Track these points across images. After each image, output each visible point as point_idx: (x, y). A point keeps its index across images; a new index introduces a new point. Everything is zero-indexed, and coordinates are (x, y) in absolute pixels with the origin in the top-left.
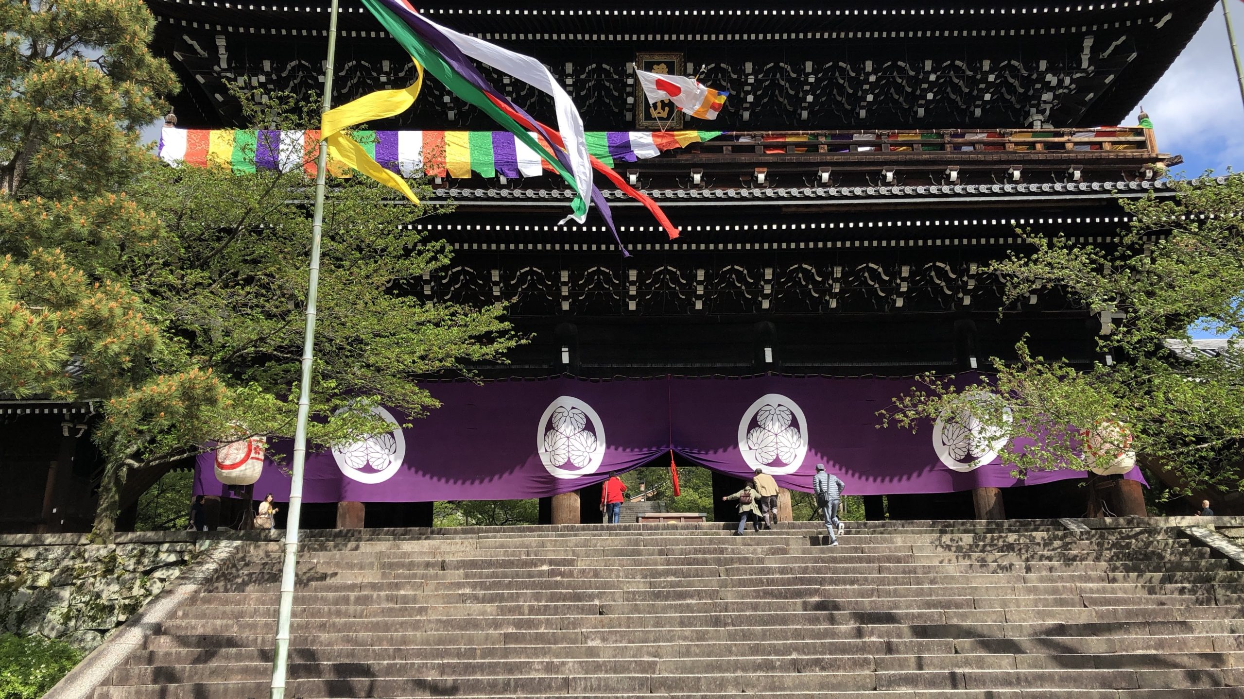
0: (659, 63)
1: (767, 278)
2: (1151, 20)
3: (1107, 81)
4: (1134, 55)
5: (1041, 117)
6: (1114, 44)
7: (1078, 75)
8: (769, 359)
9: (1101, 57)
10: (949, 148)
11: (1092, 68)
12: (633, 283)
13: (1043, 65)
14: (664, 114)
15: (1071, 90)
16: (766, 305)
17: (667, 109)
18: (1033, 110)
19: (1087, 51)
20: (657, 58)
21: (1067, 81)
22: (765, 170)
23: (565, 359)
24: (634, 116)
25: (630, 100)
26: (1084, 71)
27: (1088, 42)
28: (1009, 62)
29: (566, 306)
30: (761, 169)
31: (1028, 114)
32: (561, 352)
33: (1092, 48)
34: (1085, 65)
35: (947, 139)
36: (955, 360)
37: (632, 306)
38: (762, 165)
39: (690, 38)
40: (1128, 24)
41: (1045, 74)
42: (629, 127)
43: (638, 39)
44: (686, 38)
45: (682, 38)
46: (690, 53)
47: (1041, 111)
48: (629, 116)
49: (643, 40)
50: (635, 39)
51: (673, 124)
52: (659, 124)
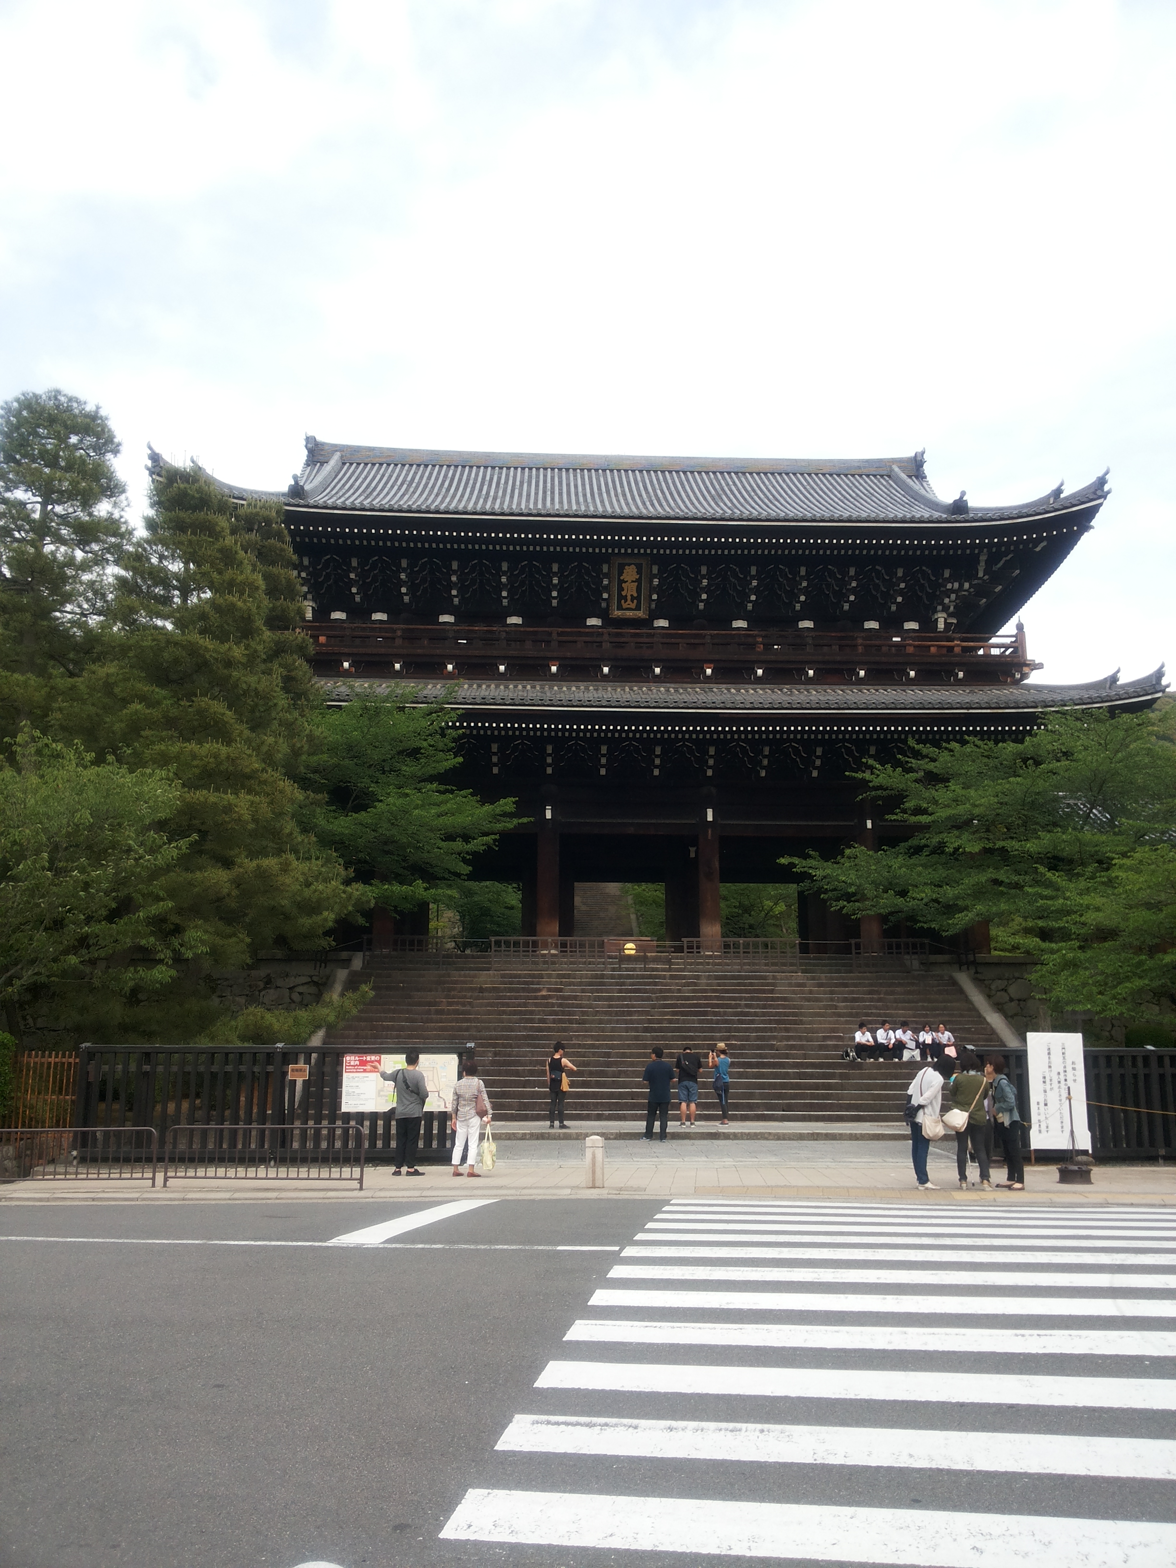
0: (629, 565)
1: (710, 753)
2: (1031, 546)
3: (997, 590)
4: (1018, 572)
5: (945, 615)
6: (1004, 559)
7: (976, 582)
8: (710, 818)
9: (994, 569)
10: (860, 649)
11: (986, 577)
12: (604, 755)
13: (947, 573)
14: (633, 606)
15: (970, 593)
16: (710, 773)
17: (635, 601)
18: (940, 608)
19: (982, 564)
20: (627, 561)
21: (966, 585)
22: (712, 666)
23: (549, 815)
24: (608, 606)
25: (605, 596)
26: (980, 578)
27: (983, 558)
28: (921, 568)
29: (549, 771)
30: (709, 665)
31: (935, 611)
32: (545, 809)
33: (986, 561)
34: (981, 574)
35: (860, 641)
36: (856, 821)
37: (603, 772)
38: (709, 661)
39: (655, 551)
40: (1012, 548)
41: (948, 580)
42: (603, 615)
43: (613, 550)
44: (652, 551)
45: (649, 551)
46: (655, 559)
47: (945, 609)
48: (604, 605)
49: (616, 551)
50: (610, 551)
51: (640, 614)
52: (630, 614)
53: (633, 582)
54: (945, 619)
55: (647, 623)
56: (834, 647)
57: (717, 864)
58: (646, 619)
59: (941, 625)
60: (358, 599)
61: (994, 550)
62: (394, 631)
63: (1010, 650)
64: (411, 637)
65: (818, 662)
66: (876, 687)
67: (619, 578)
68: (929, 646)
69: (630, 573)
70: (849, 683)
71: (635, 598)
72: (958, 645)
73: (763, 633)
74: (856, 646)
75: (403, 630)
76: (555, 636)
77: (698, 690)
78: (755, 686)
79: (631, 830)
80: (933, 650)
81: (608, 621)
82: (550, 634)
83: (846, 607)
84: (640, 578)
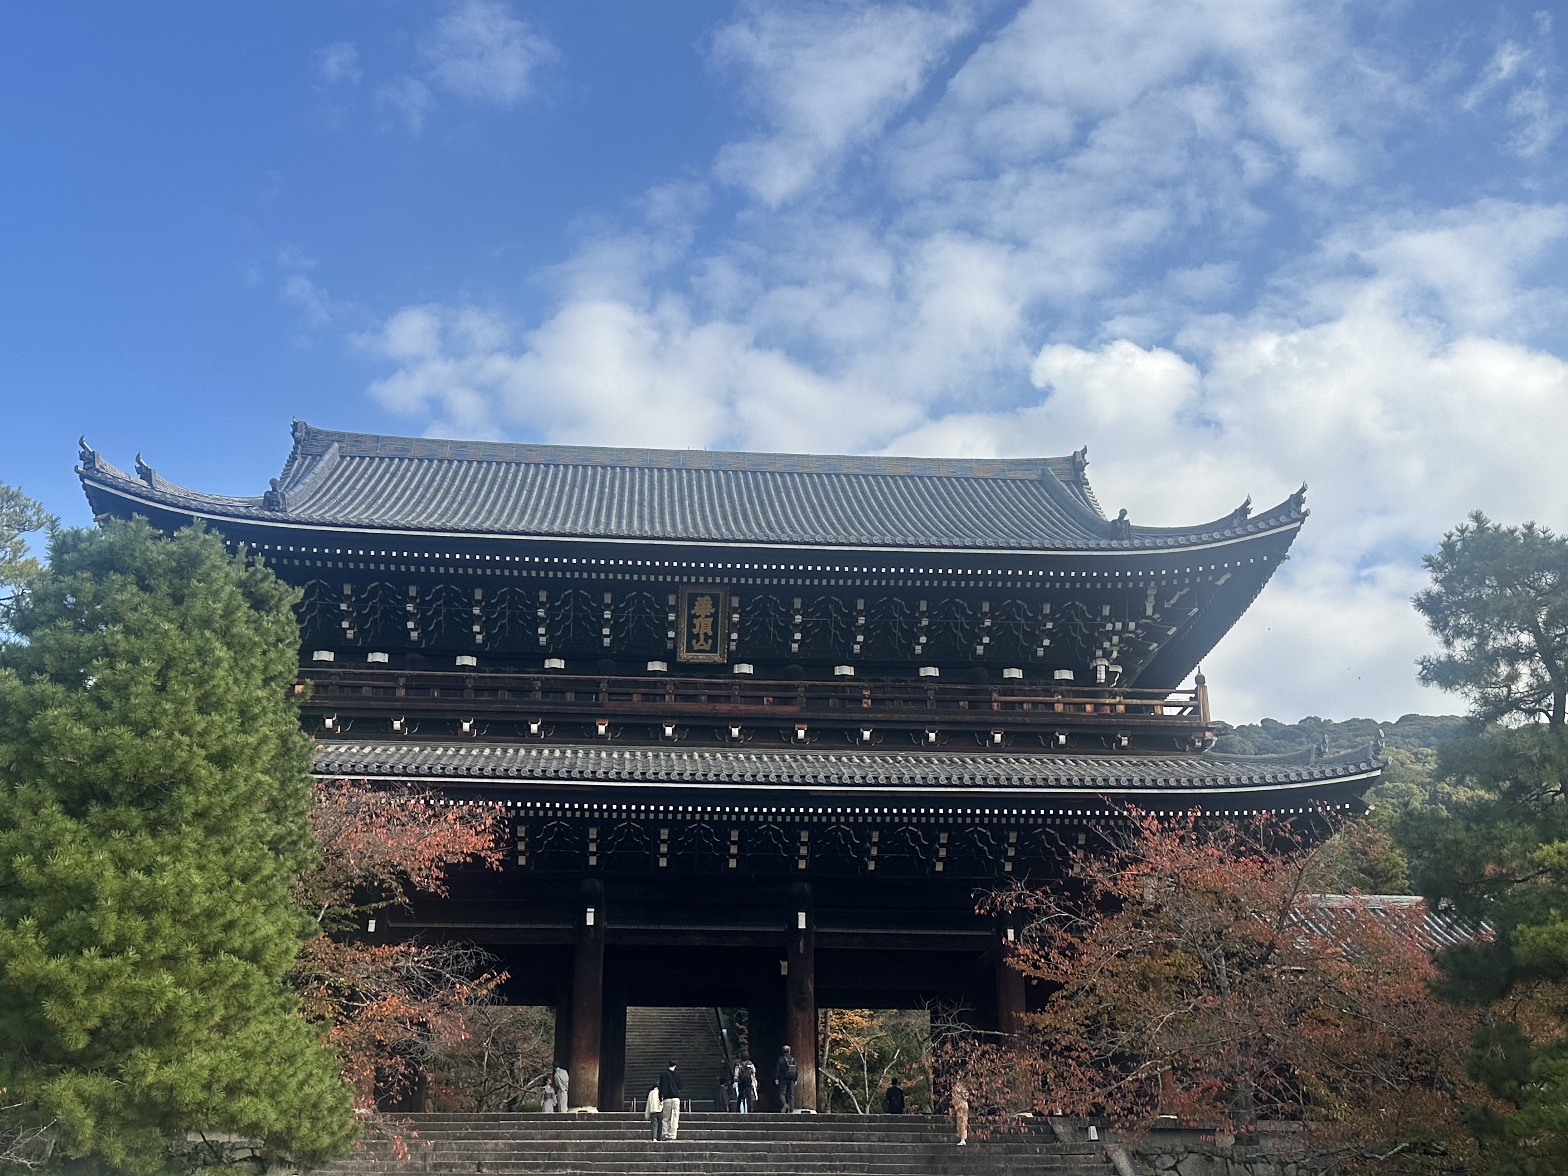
0: (703, 595)
1: (802, 840)
2: (1210, 579)
3: (1170, 633)
4: (1196, 610)
5: (1106, 662)
6: (1179, 593)
7: (1143, 621)
8: (802, 925)
9: (1166, 606)
10: (996, 707)
11: (1157, 616)
12: (664, 841)
13: (1106, 611)
14: (707, 647)
15: (1137, 635)
16: (802, 865)
18: (1099, 653)
20: (699, 592)
21: (1132, 626)
22: (805, 726)
23: (590, 920)
24: (675, 647)
25: (671, 634)
26: (1149, 617)
27: (1152, 592)
28: (1072, 604)
29: (593, 861)
30: (801, 726)
31: (1094, 658)
32: (586, 912)
33: (1155, 597)
34: (1149, 612)
35: (996, 695)
36: (994, 930)
37: (663, 863)
38: (801, 721)
39: (734, 581)
40: (1187, 581)
41: (1108, 619)
42: (669, 657)
43: (681, 579)
44: (730, 580)
45: (726, 580)
46: (736, 590)
47: (1107, 654)
48: (670, 646)
49: (685, 579)
50: (677, 579)
51: (716, 658)
52: (701, 657)
53: (706, 616)
54: (1107, 668)
55: (725, 669)
56: (961, 703)
57: (811, 988)
58: (723, 664)
59: (1102, 676)
60: (350, 634)
61: (1164, 583)
62: (395, 678)
63: (1189, 709)
64: (415, 686)
65: (941, 722)
66: (1016, 756)
67: (689, 613)
68: (1085, 704)
69: (703, 607)
70: (983, 749)
71: (710, 637)
72: (1120, 703)
73: (872, 684)
74: (990, 702)
75: (409, 678)
76: (604, 686)
77: (787, 757)
78: (861, 753)
79: (697, 941)
80: (1089, 708)
81: (675, 667)
82: (597, 683)
83: (980, 650)
84: (716, 613)
